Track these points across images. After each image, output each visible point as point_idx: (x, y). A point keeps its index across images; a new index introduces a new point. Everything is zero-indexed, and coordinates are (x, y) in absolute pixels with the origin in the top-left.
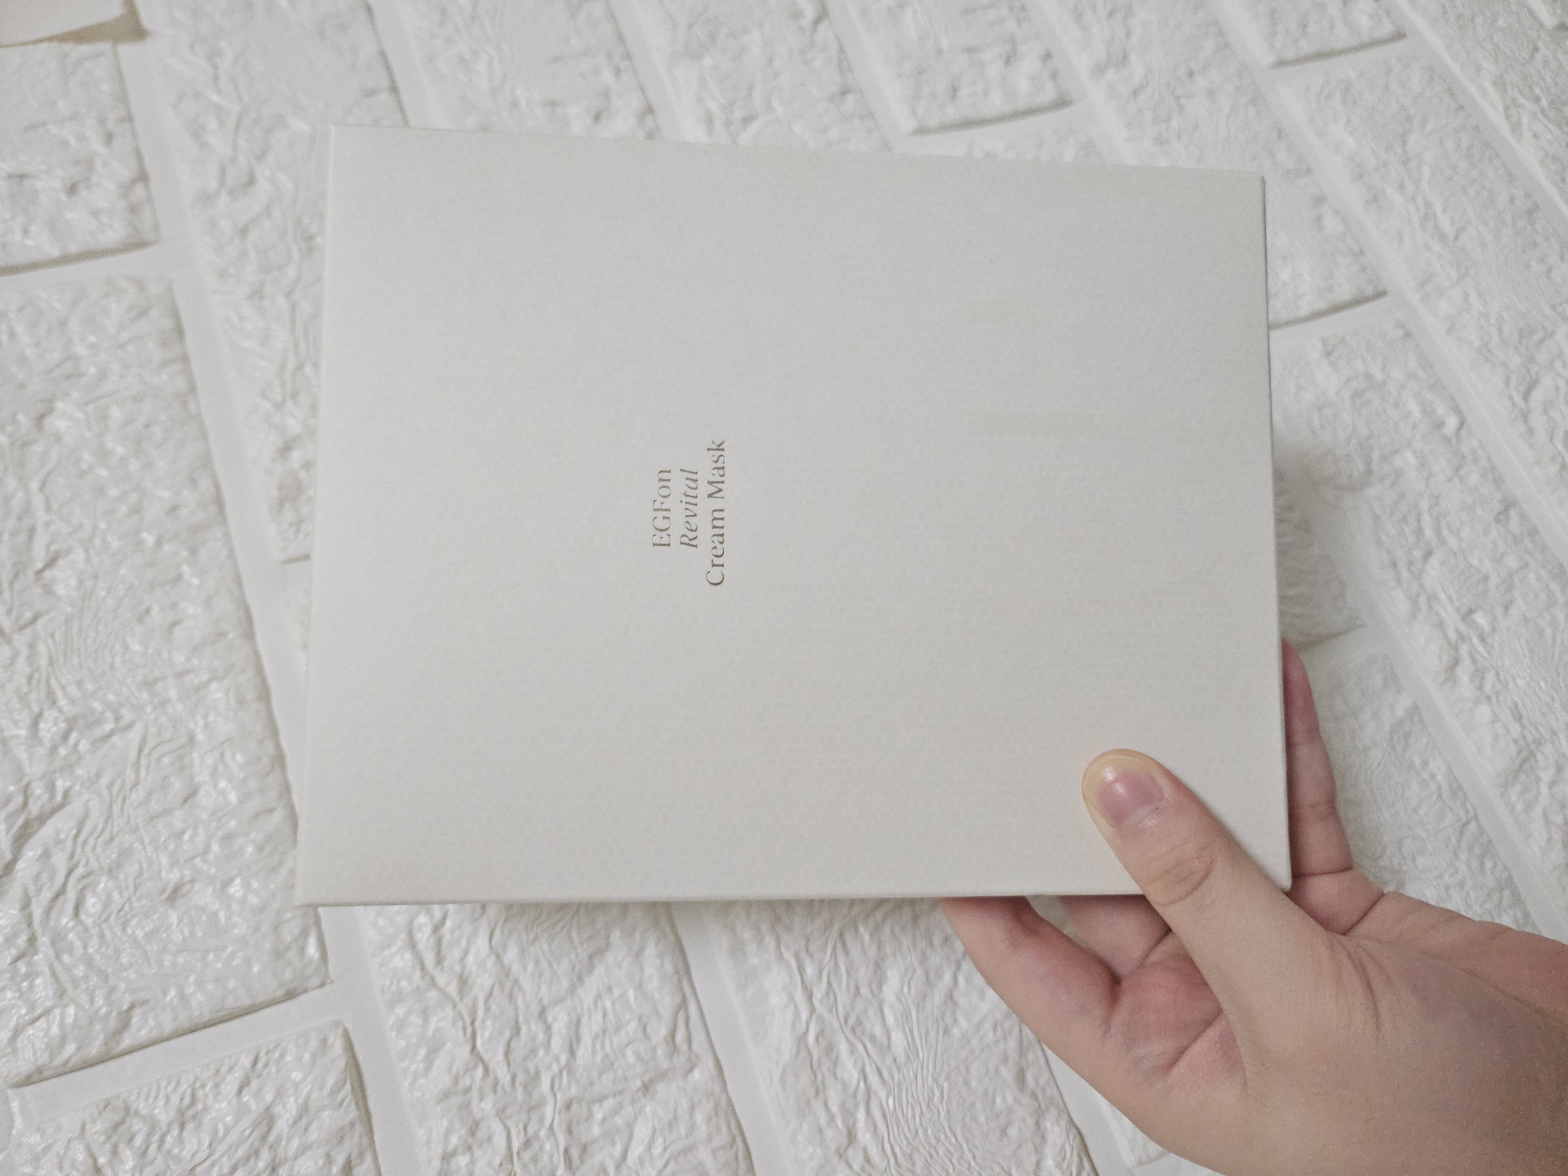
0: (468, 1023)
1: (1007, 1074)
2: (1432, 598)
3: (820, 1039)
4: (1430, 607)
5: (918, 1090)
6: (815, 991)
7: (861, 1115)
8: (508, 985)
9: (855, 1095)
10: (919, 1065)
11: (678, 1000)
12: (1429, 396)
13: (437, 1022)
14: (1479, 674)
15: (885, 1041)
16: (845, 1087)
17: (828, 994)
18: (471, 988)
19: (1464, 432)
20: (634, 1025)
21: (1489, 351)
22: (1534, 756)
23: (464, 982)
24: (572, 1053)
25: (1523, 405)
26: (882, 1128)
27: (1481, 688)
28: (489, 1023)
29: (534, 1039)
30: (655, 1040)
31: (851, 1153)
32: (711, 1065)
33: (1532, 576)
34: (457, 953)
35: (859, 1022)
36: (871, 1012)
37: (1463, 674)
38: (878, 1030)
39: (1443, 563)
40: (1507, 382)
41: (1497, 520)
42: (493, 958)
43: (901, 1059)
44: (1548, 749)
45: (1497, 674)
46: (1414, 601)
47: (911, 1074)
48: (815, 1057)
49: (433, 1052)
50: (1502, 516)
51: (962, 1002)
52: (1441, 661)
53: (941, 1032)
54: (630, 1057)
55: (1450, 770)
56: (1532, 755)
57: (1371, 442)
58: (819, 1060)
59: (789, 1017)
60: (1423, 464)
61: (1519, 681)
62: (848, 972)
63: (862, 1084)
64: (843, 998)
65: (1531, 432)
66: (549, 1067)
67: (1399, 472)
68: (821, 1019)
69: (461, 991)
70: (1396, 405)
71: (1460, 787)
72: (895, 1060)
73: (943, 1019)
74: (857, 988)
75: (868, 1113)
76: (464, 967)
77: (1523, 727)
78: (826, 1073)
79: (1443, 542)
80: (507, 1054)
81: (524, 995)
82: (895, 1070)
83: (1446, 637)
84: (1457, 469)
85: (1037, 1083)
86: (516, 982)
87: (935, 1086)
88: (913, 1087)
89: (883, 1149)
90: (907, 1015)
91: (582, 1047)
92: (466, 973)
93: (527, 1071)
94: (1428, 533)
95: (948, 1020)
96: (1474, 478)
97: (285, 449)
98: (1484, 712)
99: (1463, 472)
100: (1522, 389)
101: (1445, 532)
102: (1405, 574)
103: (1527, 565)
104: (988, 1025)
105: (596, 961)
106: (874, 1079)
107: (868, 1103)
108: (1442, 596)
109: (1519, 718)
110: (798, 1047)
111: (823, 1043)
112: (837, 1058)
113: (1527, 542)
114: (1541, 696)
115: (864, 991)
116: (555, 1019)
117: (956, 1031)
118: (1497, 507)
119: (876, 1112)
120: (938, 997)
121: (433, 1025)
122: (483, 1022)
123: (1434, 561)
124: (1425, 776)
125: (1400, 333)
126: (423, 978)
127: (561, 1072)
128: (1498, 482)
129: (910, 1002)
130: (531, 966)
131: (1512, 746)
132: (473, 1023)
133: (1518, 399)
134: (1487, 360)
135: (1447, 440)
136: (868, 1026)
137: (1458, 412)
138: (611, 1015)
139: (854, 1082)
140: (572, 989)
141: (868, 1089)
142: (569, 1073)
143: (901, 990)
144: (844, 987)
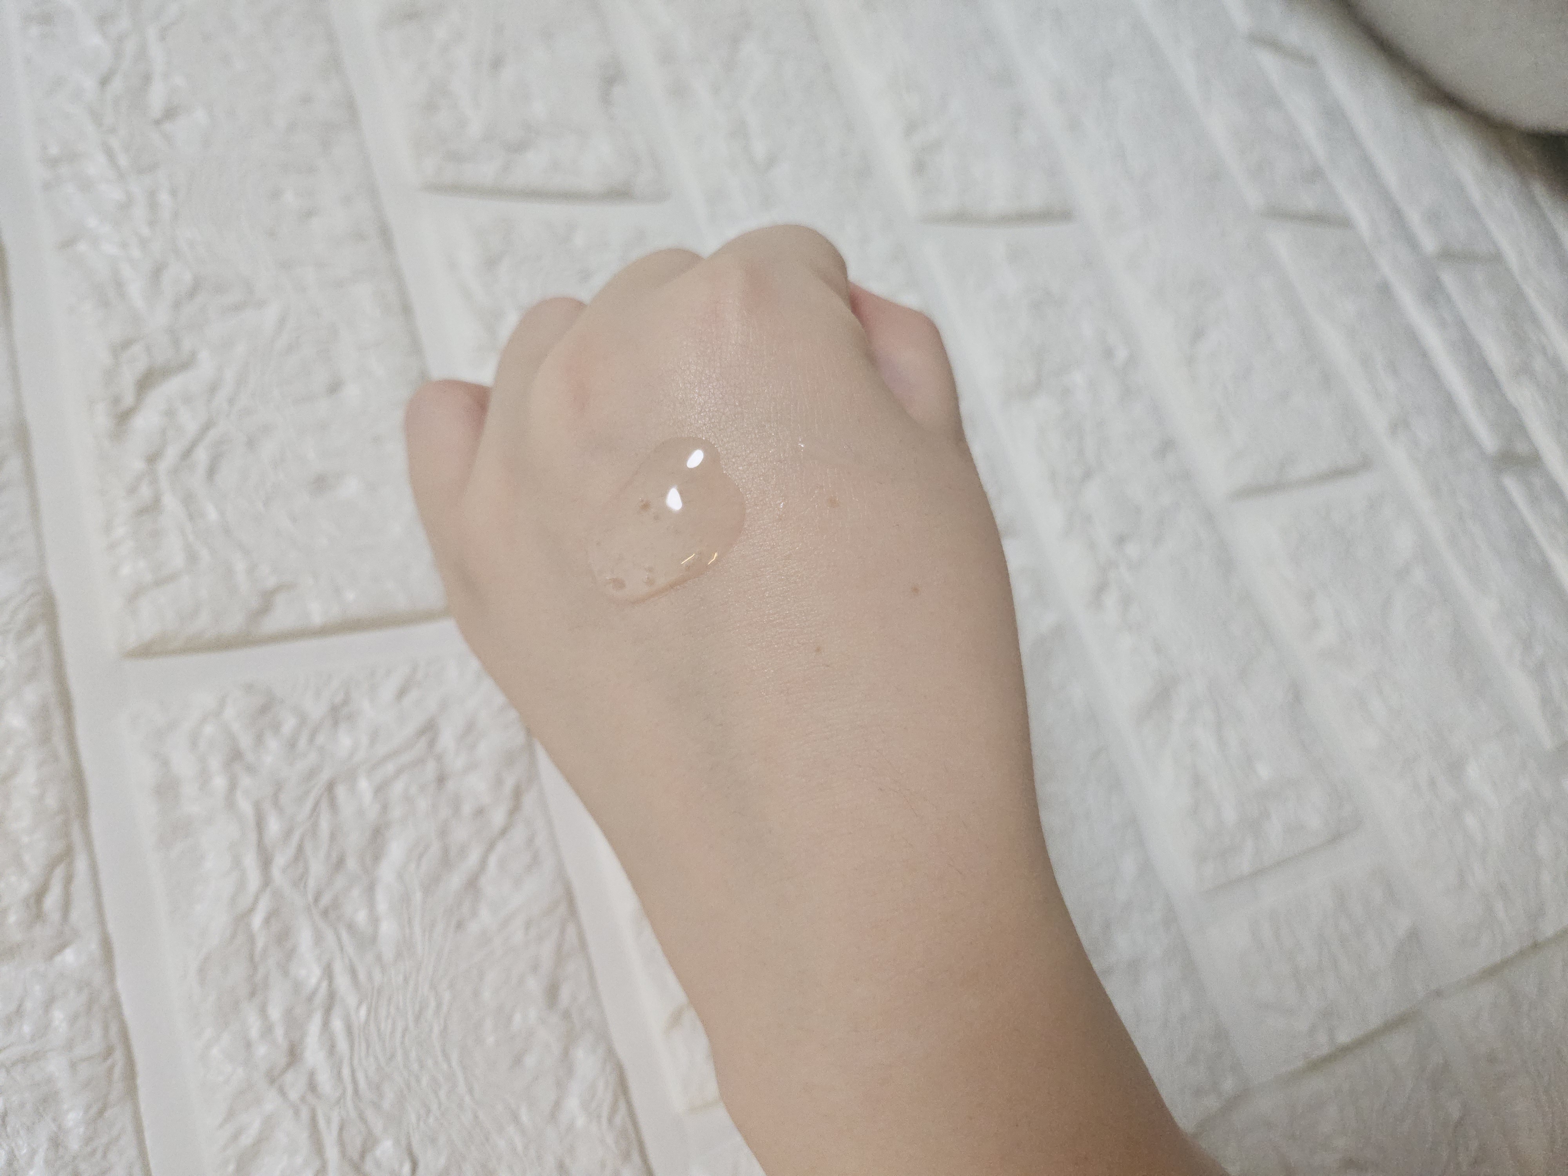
1: (535, 986)
2: (1086, 519)
3: (272, 921)
6: (276, 856)
7: (314, 1027)
9: (310, 999)
10: (414, 965)
12: (1103, 324)
14: (1125, 602)
15: (369, 932)
16: (297, 986)
17: (295, 862)
19: (1132, 366)
25: (1189, 351)
26: (342, 1045)
27: (1125, 616)
31: (289, 1077)
32: (95, 945)
33: (1182, 517)
36: (355, 892)
37: (1110, 600)
38: (361, 917)
39: (1101, 488)
40: (1176, 328)
41: (1155, 457)
44: (1183, 690)
45: (1140, 605)
46: (1070, 516)
47: (400, 976)
48: (259, 945)
50: (1160, 454)
51: (488, 890)
52: (1089, 583)
53: (453, 926)
56: (1167, 692)
58: (265, 949)
59: (229, 888)
60: (1090, 388)
62: (332, 837)
63: (325, 984)
64: (317, 868)
65: (1194, 378)
67: (1068, 390)
68: (277, 894)
70: (1071, 326)
71: (1094, 715)
72: (378, 957)
73: (458, 909)
74: (341, 859)
75: (326, 1024)
78: (273, 968)
79: (1102, 467)
82: (376, 969)
83: (1097, 559)
85: (574, 1000)
87: (432, 995)
88: (400, 993)
89: (339, 1073)
90: (406, 898)
94: (1090, 454)
95: (465, 912)
96: (1137, 413)
98: (1125, 641)
100: (1189, 335)
101: (1105, 458)
102: (1063, 488)
103: (1178, 505)
104: (519, 922)
107: (328, 1011)
108: (1097, 518)
110: (235, 930)
111: (275, 927)
112: (293, 949)
113: (1180, 483)
115: (352, 864)
117: (473, 926)
118: (1156, 444)
119: (337, 1025)
120: (456, 880)
123: (1093, 484)
125: (1082, 259)
128: (1160, 421)
129: (415, 883)
131: (1149, 679)
133: (1185, 345)
134: (1160, 302)
135: (1116, 370)
136: (347, 910)
137: (1129, 345)
139: (313, 983)
141: (332, 996)
143: (405, 868)
144: (322, 855)
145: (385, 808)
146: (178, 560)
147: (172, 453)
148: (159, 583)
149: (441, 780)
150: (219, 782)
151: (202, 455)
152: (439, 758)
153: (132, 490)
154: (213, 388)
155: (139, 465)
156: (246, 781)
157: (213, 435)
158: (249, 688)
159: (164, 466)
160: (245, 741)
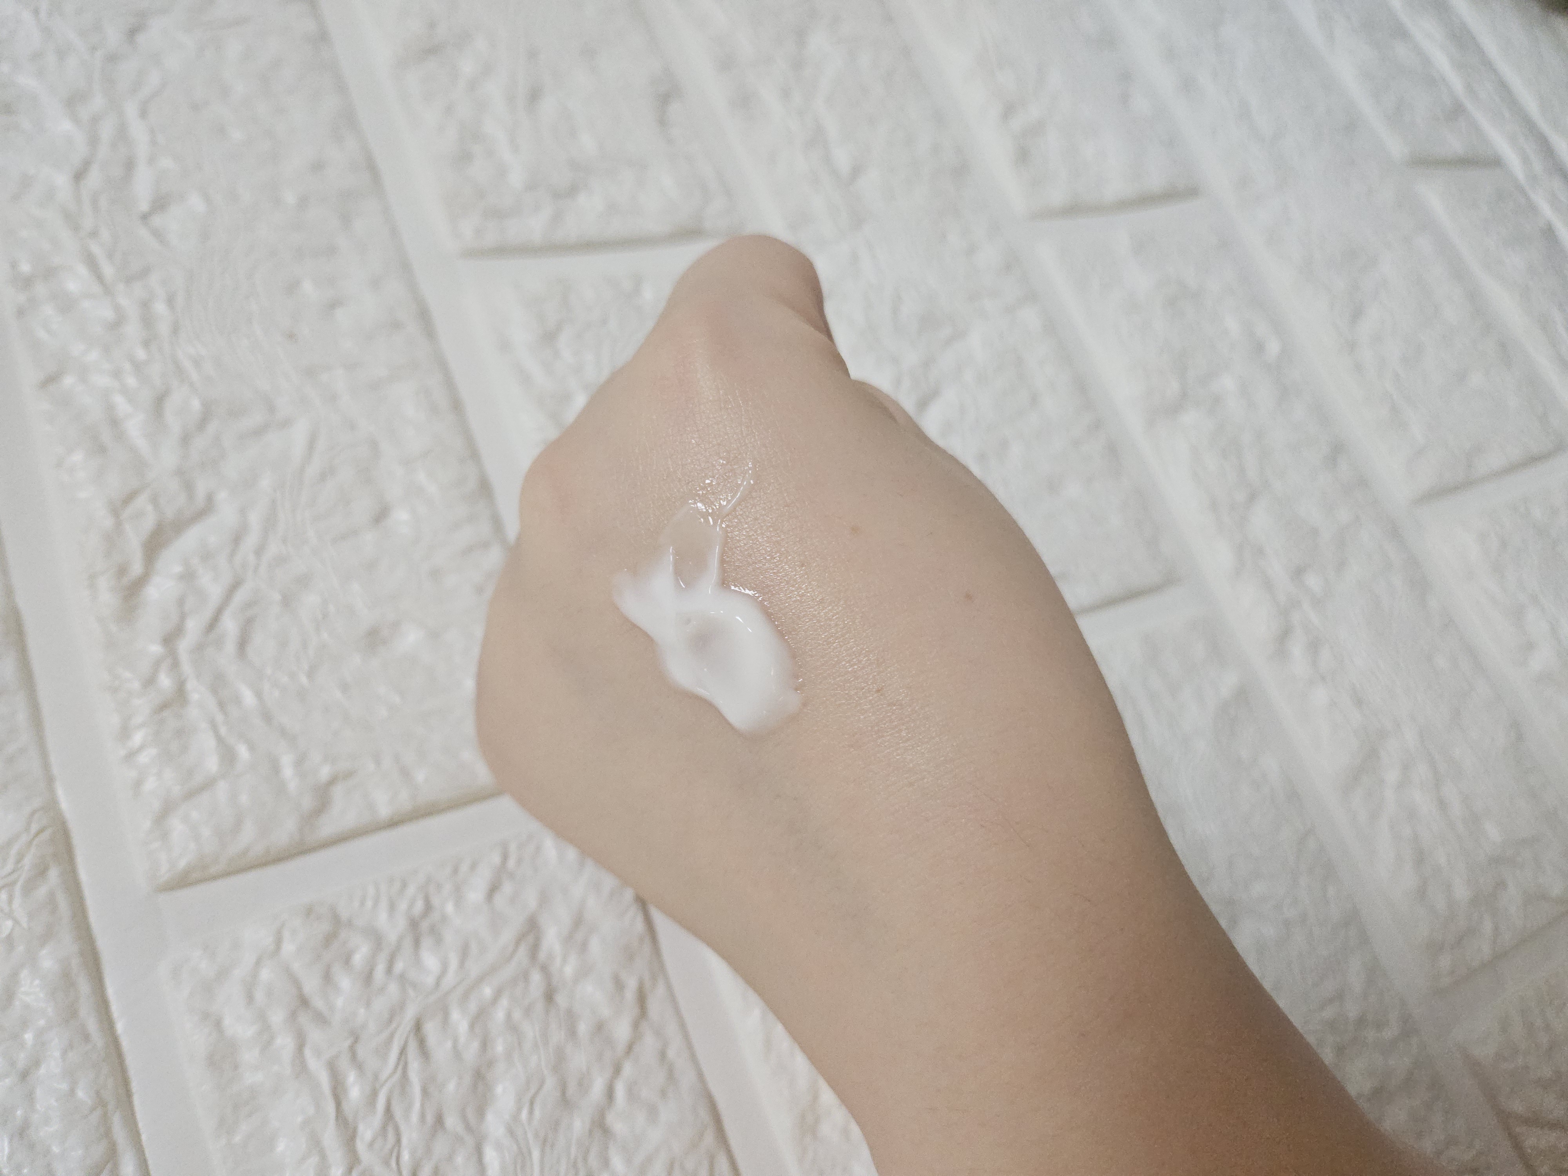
2: (1258, 552)
4: (1256, 564)
6: (361, 1128)
12: (1249, 314)
14: (1313, 647)
17: (384, 1131)
19: (1287, 360)
21: (1312, 271)
22: (1377, 751)
25: (1349, 334)
27: (1315, 665)
33: (1365, 533)
36: (459, 1160)
37: (1296, 647)
39: (1268, 511)
40: (1331, 308)
41: (1326, 466)
46: (1238, 552)
50: (1330, 461)
51: (618, 1127)
52: (1269, 630)
60: (1244, 392)
62: (425, 1092)
64: (412, 1135)
65: (1359, 367)
67: (1218, 398)
70: (1212, 321)
79: (1267, 485)
83: (1275, 600)
94: (1251, 473)
96: (1299, 414)
98: (1320, 695)
99: (1286, 406)
100: (1347, 316)
101: (1270, 474)
102: (1227, 519)
103: (1358, 520)
108: (1269, 549)
109: (1359, 704)
113: (1358, 493)
114: (1381, 679)
118: (1325, 450)
123: (1259, 507)
125: (1216, 240)
128: (1326, 421)
129: (530, 1136)
131: (1353, 739)
133: (1344, 327)
134: (1310, 280)
135: (1268, 367)
137: (1280, 335)
143: (516, 1117)
144: (415, 1117)
145: (485, 1045)
146: (212, 764)
147: (194, 626)
148: (190, 795)
149: (549, 996)
150: (285, 1043)
151: (230, 625)
152: (545, 969)
153: (150, 682)
154: (237, 539)
155: (156, 649)
156: (315, 1035)
157: (240, 597)
158: (309, 911)
159: (184, 646)
160: (311, 985)
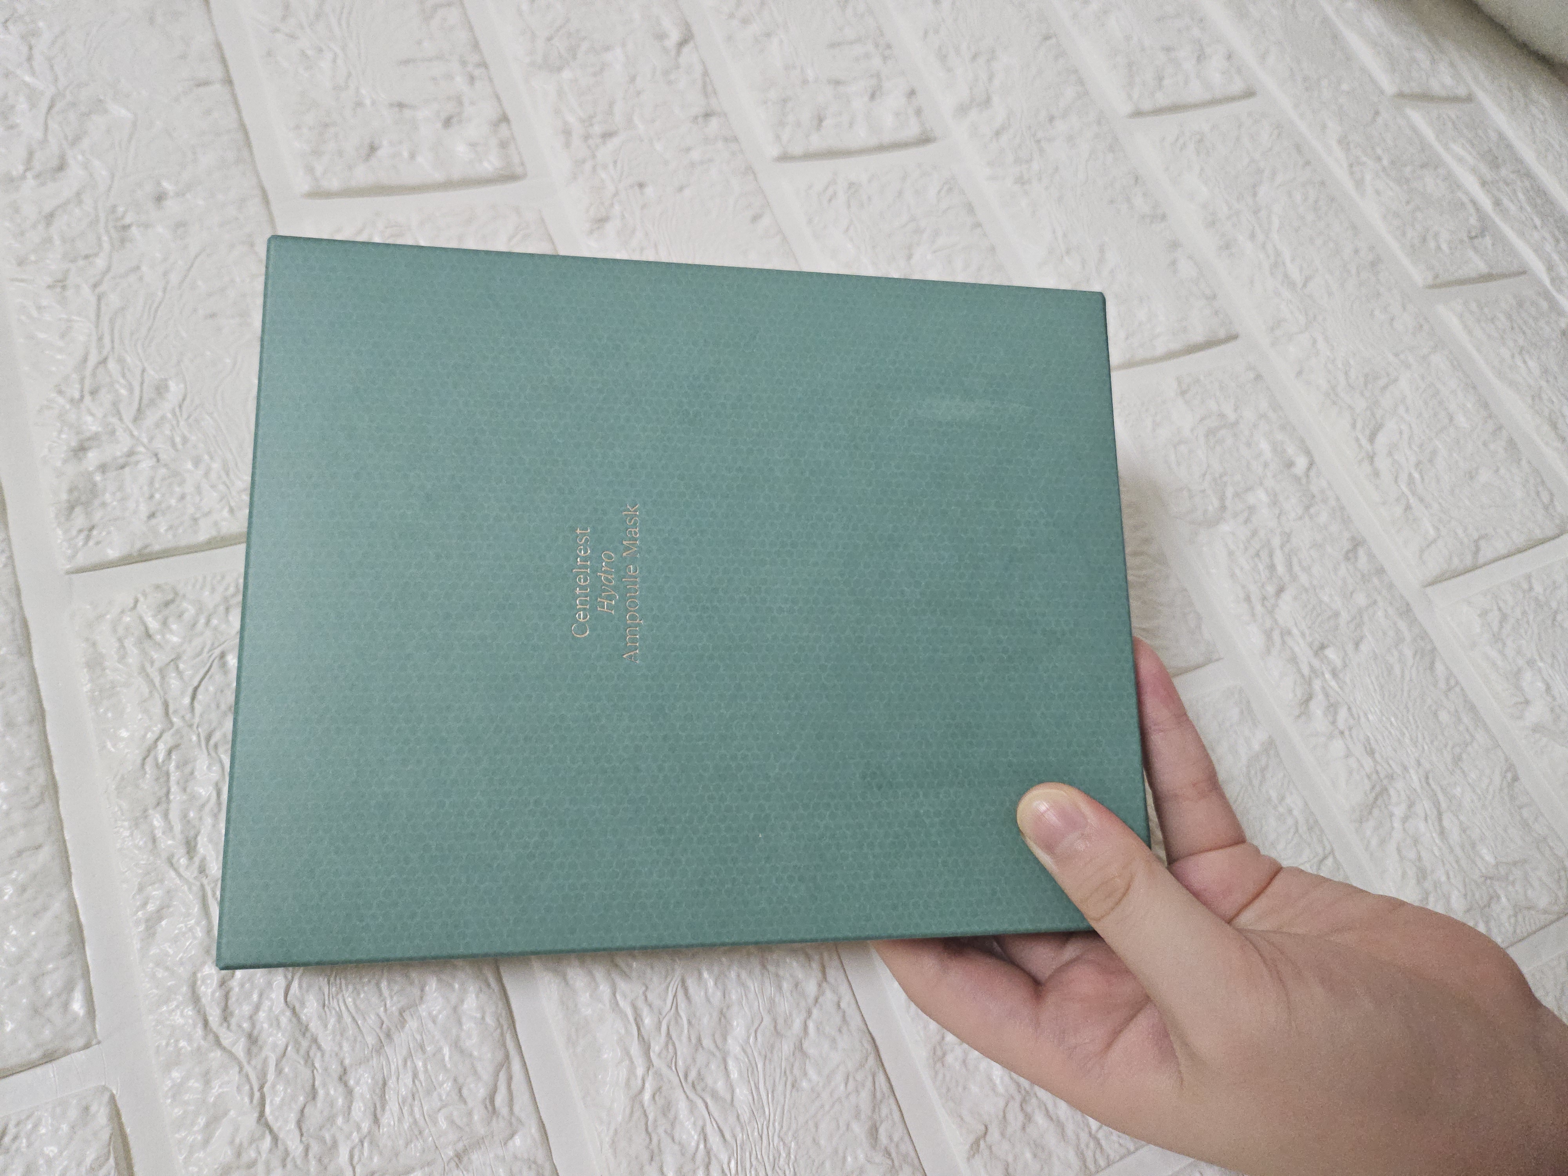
0: (256, 1088)
1: (859, 1129)
2: (1286, 633)
3: (657, 1098)
4: (1284, 643)
5: (763, 1151)
6: (652, 1045)
8: (305, 1044)
9: (693, 1159)
10: (765, 1123)
11: (500, 1056)
12: (1279, 436)
13: (220, 1087)
14: (1332, 708)
15: (728, 1097)
16: (683, 1149)
17: (667, 1045)
18: (261, 1048)
19: (1312, 473)
20: (448, 1086)
21: (1337, 395)
22: (1386, 789)
23: (253, 1040)
24: (376, 1120)
25: (1368, 447)
27: (1334, 723)
28: (280, 1088)
29: (332, 1105)
30: (471, 1104)
32: (534, 1130)
33: (1380, 613)
34: (247, 1009)
35: (700, 1076)
36: (713, 1067)
37: (1317, 708)
38: (720, 1085)
39: (1295, 598)
40: (1354, 426)
41: (1347, 558)
42: (288, 1013)
43: (745, 1116)
44: (1400, 784)
45: (1349, 709)
46: (1268, 634)
47: (756, 1134)
48: (651, 1117)
49: (213, 1121)
50: (1351, 555)
51: (812, 1051)
52: (1296, 695)
53: (789, 1086)
54: (443, 1124)
55: (1306, 804)
56: (1385, 790)
57: (1225, 479)
58: (655, 1121)
59: (623, 1074)
60: (1274, 502)
61: (1370, 717)
62: (689, 1022)
63: (702, 1146)
64: (683, 1050)
65: (1377, 474)
66: (349, 1136)
67: (1252, 509)
68: (658, 1075)
69: (249, 1052)
70: (1249, 445)
71: (1316, 822)
72: (738, 1117)
73: (792, 1072)
74: (699, 1040)
76: (253, 1026)
77: (1375, 761)
78: (663, 1135)
79: (1294, 578)
80: (299, 1124)
81: (323, 1056)
82: (738, 1129)
83: (1299, 671)
84: (1307, 508)
85: (891, 1138)
86: (315, 1040)
87: (782, 1147)
88: (757, 1147)
90: (752, 1068)
91: (387, 1114)
92: (256, 1032)
93: (322, 1140)
94: (1281, 569)
95: (796, 1071)
96: (1323, 518)
97: (80, 450)
98: (1338, 746)
99: (1312, 510)
100: (1368, 432)
101: (1296, 568)
102: (1259, 609)
103: (1375, 602)
104: (839, 1078)
105: (407, 1015)
106: (714, 1140)
107: (707, 1166)
108: (1295, 631)
109: (1371, 753)
110: (632, 1107)
111: (660, 1101)
112: (675, 1118)
113: (1375, 580)
114: (1392, 731)
115: (707, 1042)
116: (358, 1083)
117: (805, 1084)
118: (1347, 546)
120: (787, 1047)
121: (215, 1091)
122: (273, 1086)
123: (1287, 596)
124: (1281, 809)
125: (1251, 375)
126: (205, 1038)
127: (362, 1142)
128: (1346, 521)
129: (756, 1054)
130: (332, 1021)
131: (1366, 781)
132: (261, 1088)
133: (1364, 442)
134: (1334, 403)
135: (1297, 479)
136: (709, 1081)
137: (1308, 453)
138: (422, 1076)
139: (693, 1144)
140: (379, 1049)
141: (708, 1152)
142: (371, 1143)
143: (747, 1041)
144: (684, 1038)
